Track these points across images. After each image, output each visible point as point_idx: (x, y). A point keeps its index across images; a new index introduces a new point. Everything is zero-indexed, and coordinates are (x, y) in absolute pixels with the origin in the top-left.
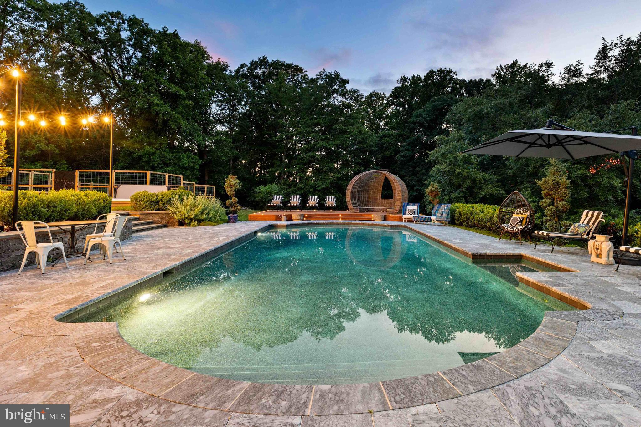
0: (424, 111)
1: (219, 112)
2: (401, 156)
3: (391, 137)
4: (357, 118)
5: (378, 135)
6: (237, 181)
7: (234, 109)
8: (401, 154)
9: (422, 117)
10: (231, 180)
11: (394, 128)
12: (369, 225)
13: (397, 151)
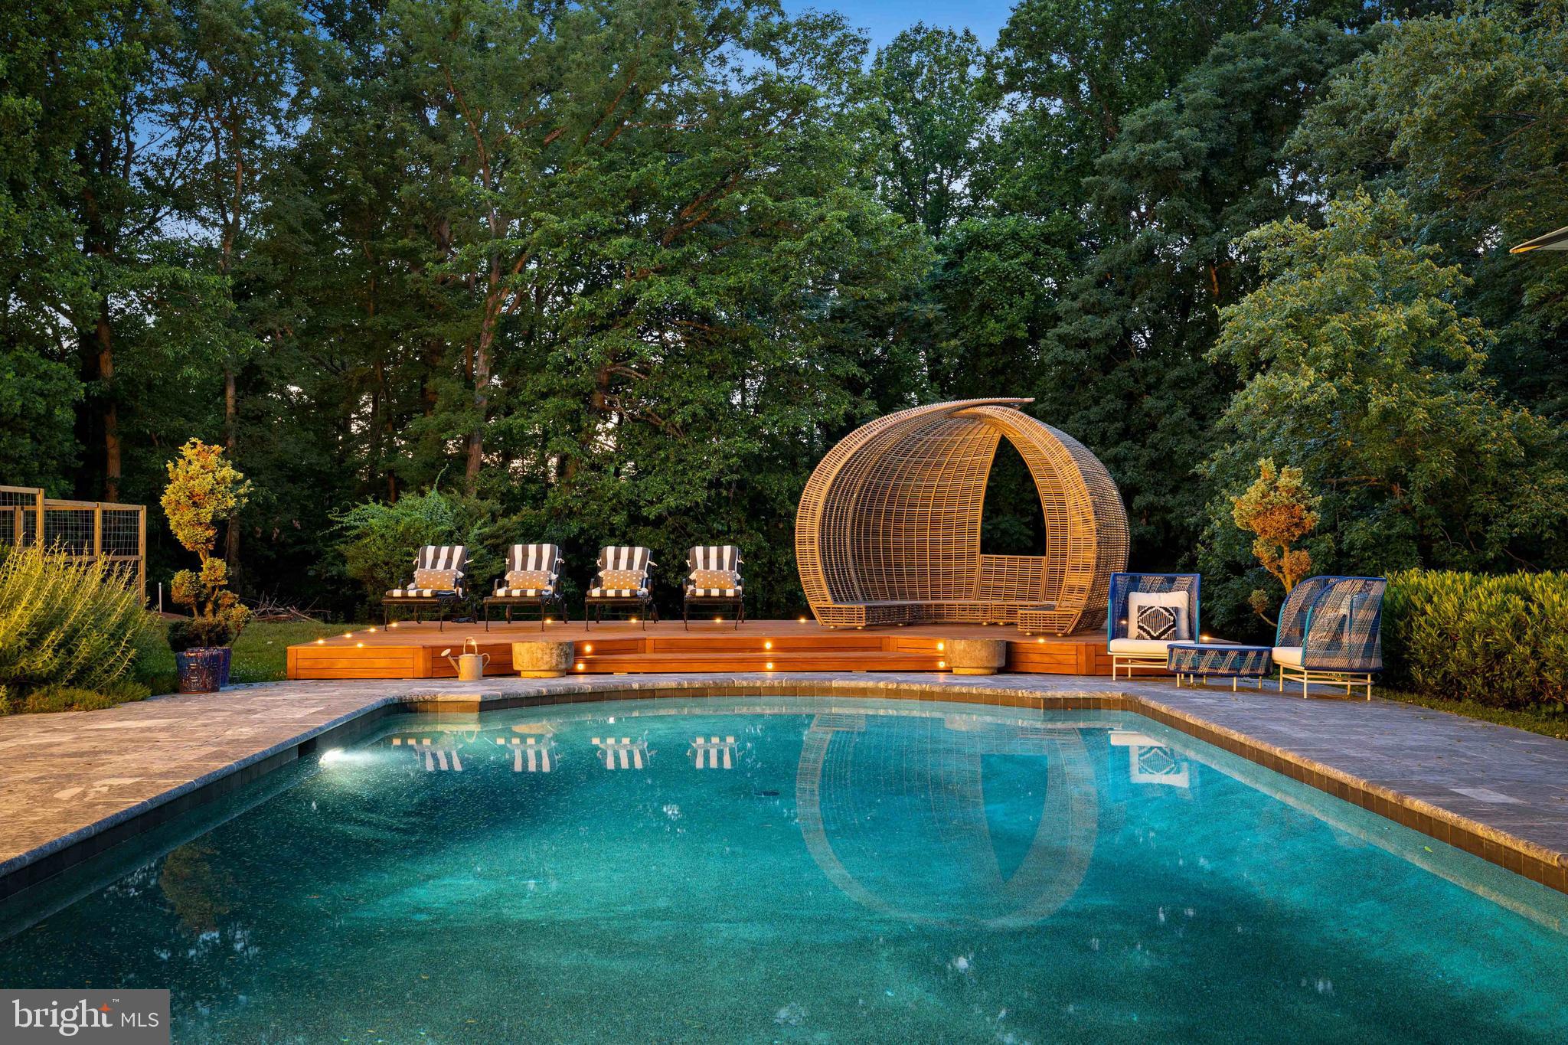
0: (1180, 108)
1: (171, 152)
2: (1061, 338)
3: (1011, 247)
4: (837, 156)
5: (944, 239)
6: (228, 472)
7: (242, 137)
8: (1063, 328)
9: (1167, 137)
10: (195, 467)
11: (1027, 205)
12: (924, 696)
13: (1040, 322)
